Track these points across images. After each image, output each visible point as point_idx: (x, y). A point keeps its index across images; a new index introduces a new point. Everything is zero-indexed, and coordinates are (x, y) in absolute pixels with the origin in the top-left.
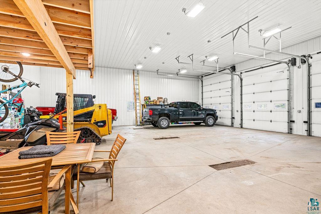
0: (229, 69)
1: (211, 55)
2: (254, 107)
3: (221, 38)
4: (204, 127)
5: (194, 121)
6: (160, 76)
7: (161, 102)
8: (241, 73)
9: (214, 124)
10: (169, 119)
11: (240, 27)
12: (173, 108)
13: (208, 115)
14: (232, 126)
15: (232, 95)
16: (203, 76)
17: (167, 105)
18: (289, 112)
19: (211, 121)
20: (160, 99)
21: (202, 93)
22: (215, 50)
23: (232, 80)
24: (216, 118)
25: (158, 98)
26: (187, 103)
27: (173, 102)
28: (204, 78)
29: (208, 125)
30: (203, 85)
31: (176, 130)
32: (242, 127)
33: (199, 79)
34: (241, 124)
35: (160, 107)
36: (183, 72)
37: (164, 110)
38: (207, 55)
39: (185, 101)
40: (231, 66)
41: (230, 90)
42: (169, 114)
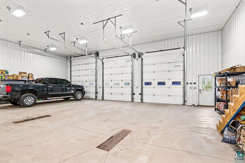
0: (94, 54)
1: (82, 38)
2: (112, 84)
3: (93, 24)
4: (73, 101)
5: (64, 96)
6: (23, 49)
7: (24, 77)
8: (103, 59)
9: (82, 98)
10: (36, 95)
11: (109, 19)
12: (40, 84)
13: (77, 90)
14: (96, 99)
15: (96, 75)
16: (71, 56)
17: (33, 81)
18: (132, 88)
19: (80, 96)
20: (22, 74)
21: (71, 71)
22: (85, 34)
23: (96, 63)
24: (83, 93)
25: (20, 73)
26: (56, 79)
27: (41, 77)
28: (72, 59)
29: (76, 100)
30: (72, 65)
31: (44, 107)
32: (103, 99)
33: (68, 59)
34: (103, 97)
35: (23, 83)
36: (53, 49)
37: (28, 86)
38: (78, 37)
39: (54, 77)
40: (95, 52)
41: (95, 71)
42: (36, 91)
